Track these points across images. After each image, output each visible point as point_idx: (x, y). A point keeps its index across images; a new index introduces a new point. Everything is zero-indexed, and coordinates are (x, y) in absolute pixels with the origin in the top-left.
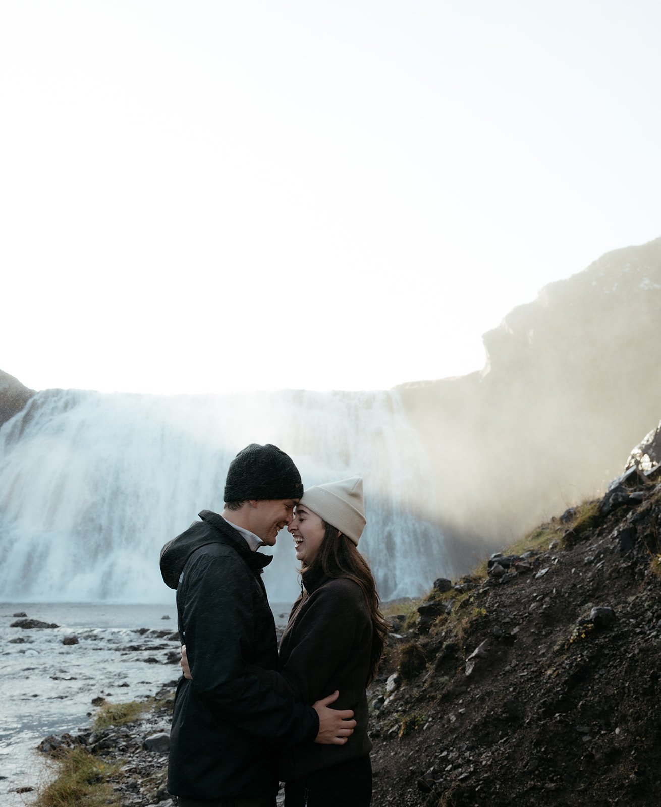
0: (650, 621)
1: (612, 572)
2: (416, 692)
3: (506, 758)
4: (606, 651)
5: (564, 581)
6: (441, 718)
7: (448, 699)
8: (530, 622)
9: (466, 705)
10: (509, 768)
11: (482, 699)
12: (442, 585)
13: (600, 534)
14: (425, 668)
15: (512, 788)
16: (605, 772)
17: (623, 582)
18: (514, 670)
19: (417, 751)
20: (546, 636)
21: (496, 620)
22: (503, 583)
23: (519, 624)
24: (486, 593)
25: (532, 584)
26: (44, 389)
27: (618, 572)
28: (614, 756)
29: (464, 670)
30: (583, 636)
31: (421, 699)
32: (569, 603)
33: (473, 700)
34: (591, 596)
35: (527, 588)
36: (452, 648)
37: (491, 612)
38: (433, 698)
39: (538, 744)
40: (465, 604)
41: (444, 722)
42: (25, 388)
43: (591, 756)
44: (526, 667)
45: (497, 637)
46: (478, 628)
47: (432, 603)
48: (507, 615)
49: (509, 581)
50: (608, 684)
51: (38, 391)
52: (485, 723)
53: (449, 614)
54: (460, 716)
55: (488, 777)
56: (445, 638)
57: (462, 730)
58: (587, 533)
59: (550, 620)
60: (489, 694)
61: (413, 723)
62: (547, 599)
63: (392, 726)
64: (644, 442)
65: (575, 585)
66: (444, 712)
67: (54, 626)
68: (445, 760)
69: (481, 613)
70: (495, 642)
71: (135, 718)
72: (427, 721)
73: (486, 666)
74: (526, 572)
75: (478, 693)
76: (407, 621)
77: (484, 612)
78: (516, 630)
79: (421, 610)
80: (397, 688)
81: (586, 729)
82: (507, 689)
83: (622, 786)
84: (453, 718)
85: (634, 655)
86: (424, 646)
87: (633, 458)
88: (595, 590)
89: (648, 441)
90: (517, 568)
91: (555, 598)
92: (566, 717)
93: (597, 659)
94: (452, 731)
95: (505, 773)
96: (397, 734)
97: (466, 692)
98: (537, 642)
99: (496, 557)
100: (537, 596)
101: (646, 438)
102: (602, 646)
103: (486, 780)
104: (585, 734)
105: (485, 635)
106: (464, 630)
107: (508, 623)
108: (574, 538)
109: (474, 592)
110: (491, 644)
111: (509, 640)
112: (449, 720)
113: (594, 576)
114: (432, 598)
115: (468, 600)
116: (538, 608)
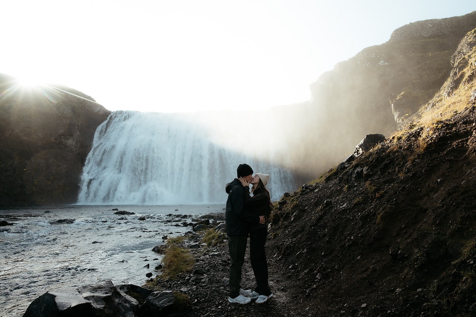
0: (340, 203)
1: (336, 190)
2: (277, 227)
3: (299, 238)
4: (327, 212)
5: (322, 193)
6: (284, 232)
7: (286, 227)
8: (311, 205)
9: (291, 228)
10: (300, 240)
11: (295, 226)
12: (287, 195)
13: (336, 178)
14: (280, 220)
15: (300, 245)
16: (323, 239)
17: (338, 193)
18: (305, 219)
19: (277, 241)
20: (315, 209)
21: (301, 205)
22: (305, 194)
23: (308, 206)
24: (299, 197)
25: (313, 194)
26: (115, 111)
27: (337, 190)
28: (325, 235)
29: (291, 219)
30: (322, 208)
31: (278, 229)
32: (323, 199)
33: (293, 227)
34: (329, 197)
35: (312, 195)
36: (288, 213)
37: (300, 203)
38: (282, 227)
39: (307, 235)
40: (293, 200)
41: (285, 233)
42: (107, 110)
43: (320, 236)
44: (308, 217)
45: (301, 210)
46: (296, 207)
47: (283, 201)
48: (304, 203)
49: (307, 193)
50: (326, 219)
51: (112, 111)
52: (295, 232)
53: (288, 204)
54: (289, 231)
55: (295, 243)
56: (286, 211)
57: (290, 235)
58: (333, 178)
59: (317, 204)
60: (297, 225)
61: (276, 234)
62: (316, 199)
63: (270, 236)
64: (360, 143)
65: (325, 194)
66: (285, 231)
67: (133, 213)
68: (284, 241)
69: (297, 203)
70: (300, 211)
71: (182, 241)
72: (280, 233)
73: (297, 218)
74: (312, 190)
75: (294, 225)
76: (275, 207)
77: (298, 203)
78: (307, 208)
79: (279, 203)
80: (272, 227)
81: (319, 230)
82: (302, 223)
83: (325, 242)
84: (287, 232)
85: (332, 212)
86: (280, 213)
87: (356, 149)
88: (330, 196)
89: (361, 143)
90: (309, 189)
91: (319, 198)
92: (315, 228)
93: (325, 214)
94: (287, 235)
95: (299, 242)
96: (271, 238)
97: (291, 225)
98: (312, 211)
99: (305, 185)
100: (314, 198)
101: (361, 142)
102: (326, 210)
103: (294, 244)
104: (319, 232)
105: (298, 209)
106: (291, 208)
107: (304, 206)
108: (328, 179)
109: (296, 197)
110: (299, 212)
111: (304, 211)
112: (286, 232)
113: (330, 191)
114: (283, 199)
115: (294, 199)
116: (313, 201)
